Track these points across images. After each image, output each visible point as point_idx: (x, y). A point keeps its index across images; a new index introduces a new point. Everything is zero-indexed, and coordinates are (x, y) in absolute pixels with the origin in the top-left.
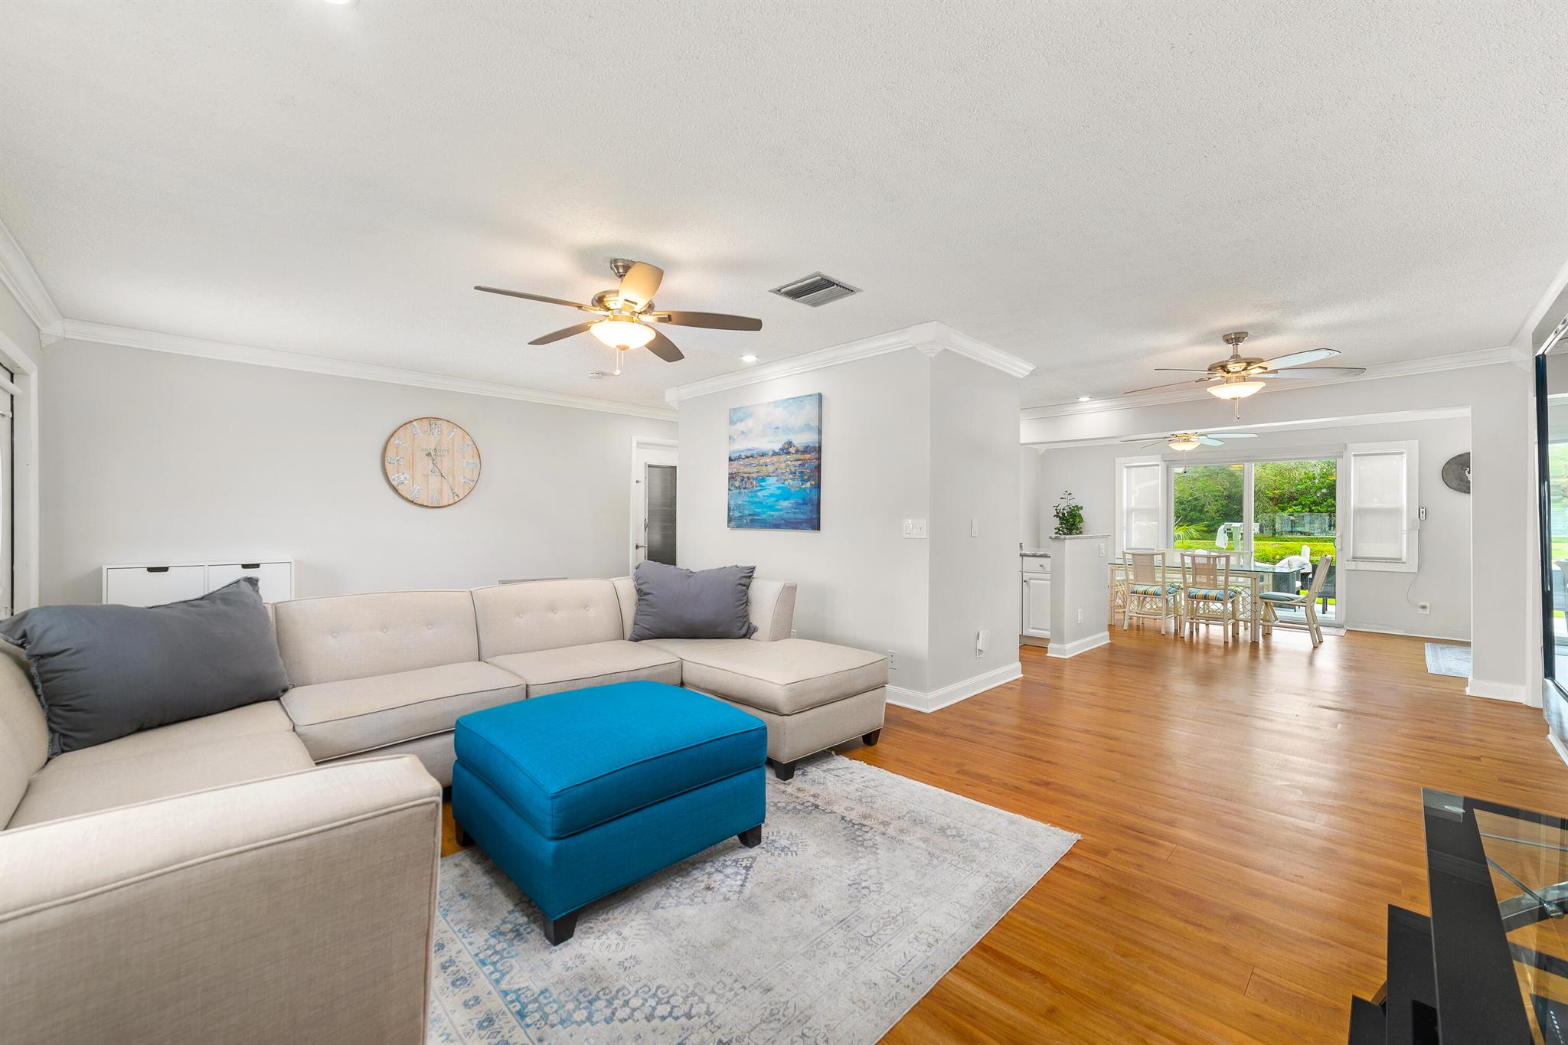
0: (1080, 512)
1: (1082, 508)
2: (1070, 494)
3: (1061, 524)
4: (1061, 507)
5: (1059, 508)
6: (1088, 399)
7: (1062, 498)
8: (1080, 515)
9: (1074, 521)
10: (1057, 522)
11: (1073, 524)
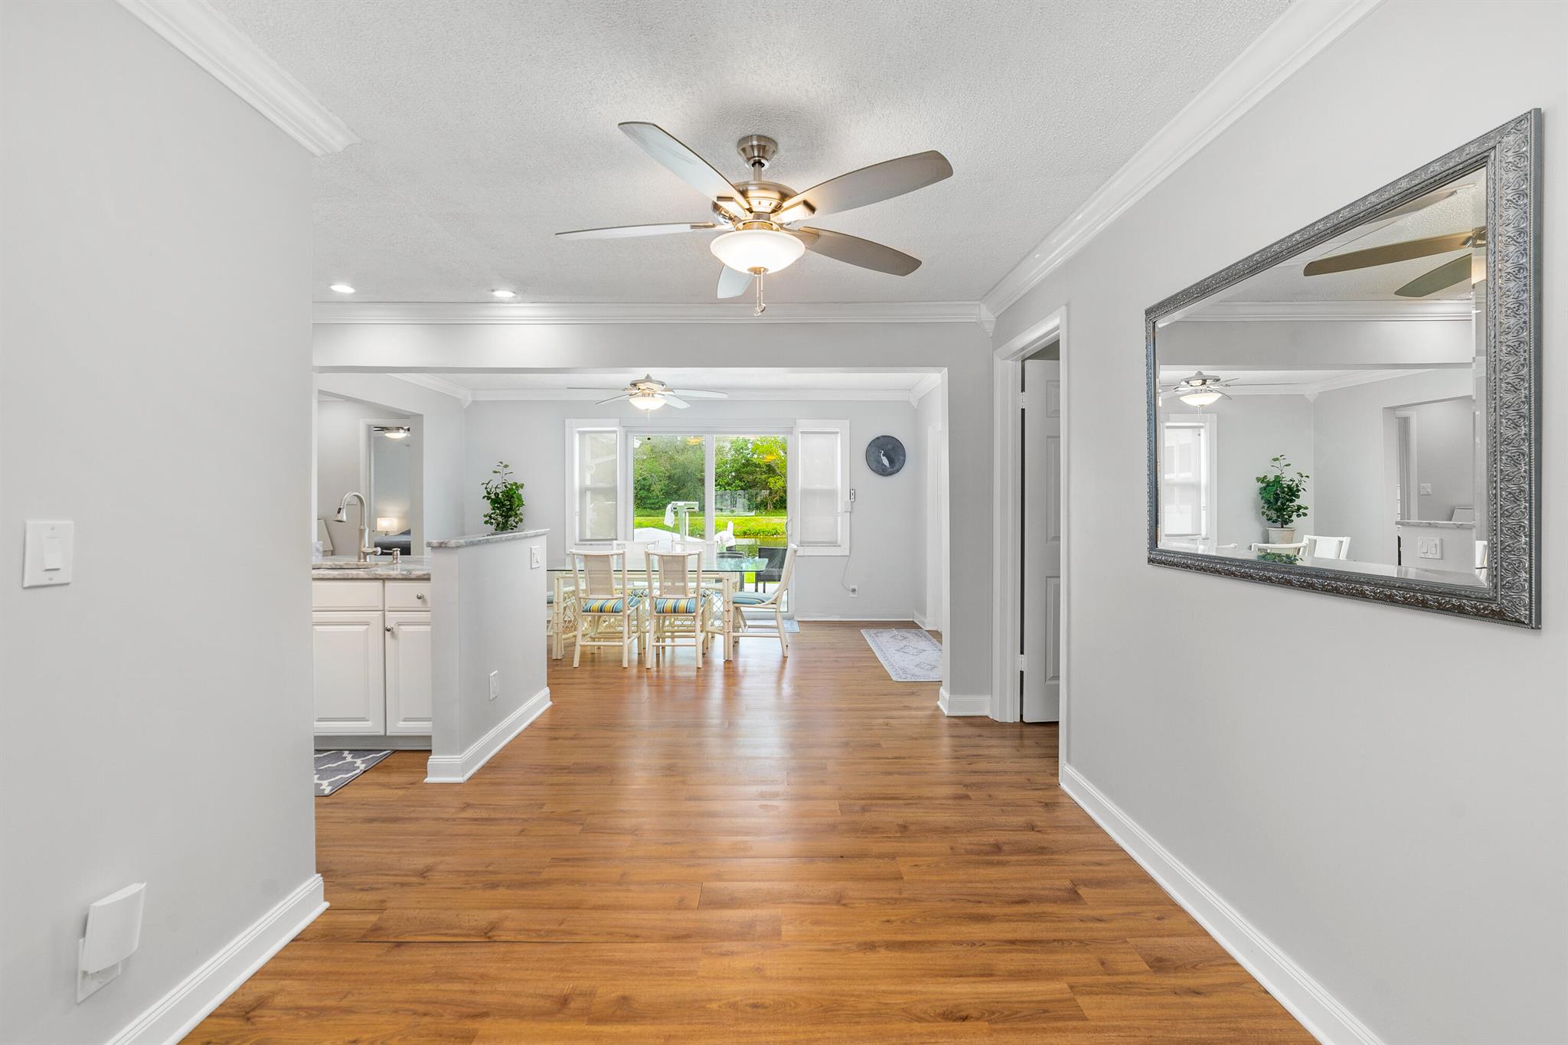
0: (520, 491)
1: (522, 486)
2: (506, 466)
3: (494, 509)
4: (493, 484)
5: (490, 486)
6: (511, 295)
7: (495, 472)
8: (519, 498)
9: (511, 505)
10: (487, 507)
11: (511, 509)
